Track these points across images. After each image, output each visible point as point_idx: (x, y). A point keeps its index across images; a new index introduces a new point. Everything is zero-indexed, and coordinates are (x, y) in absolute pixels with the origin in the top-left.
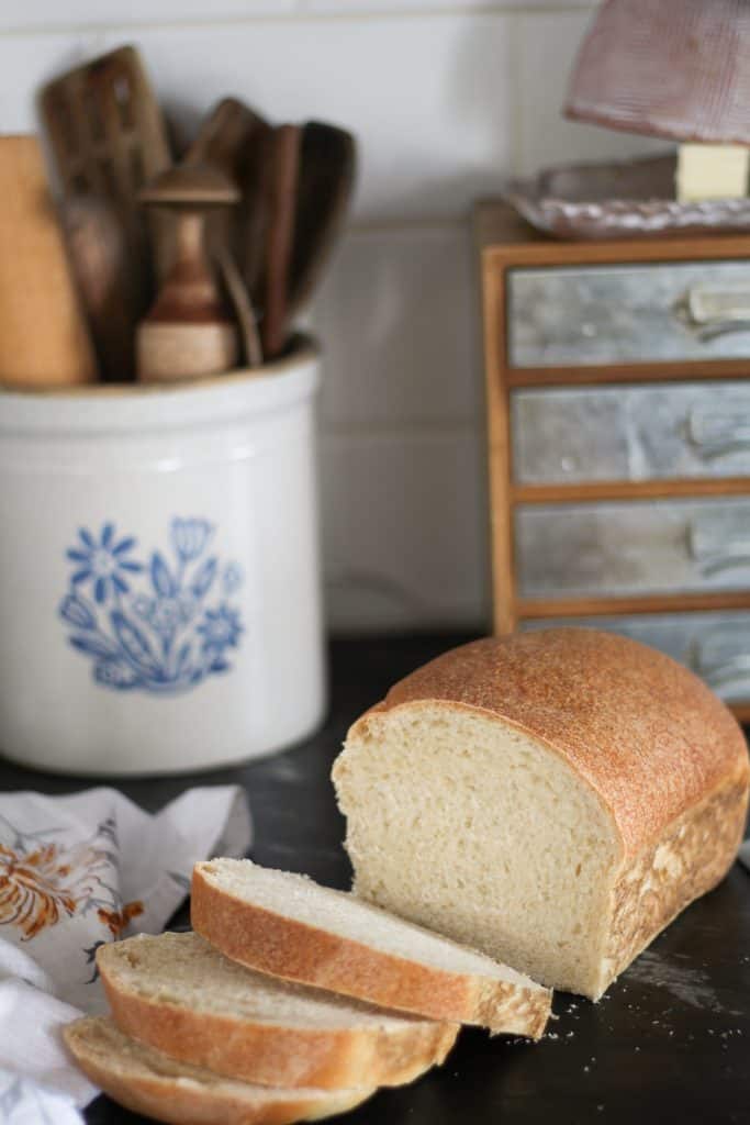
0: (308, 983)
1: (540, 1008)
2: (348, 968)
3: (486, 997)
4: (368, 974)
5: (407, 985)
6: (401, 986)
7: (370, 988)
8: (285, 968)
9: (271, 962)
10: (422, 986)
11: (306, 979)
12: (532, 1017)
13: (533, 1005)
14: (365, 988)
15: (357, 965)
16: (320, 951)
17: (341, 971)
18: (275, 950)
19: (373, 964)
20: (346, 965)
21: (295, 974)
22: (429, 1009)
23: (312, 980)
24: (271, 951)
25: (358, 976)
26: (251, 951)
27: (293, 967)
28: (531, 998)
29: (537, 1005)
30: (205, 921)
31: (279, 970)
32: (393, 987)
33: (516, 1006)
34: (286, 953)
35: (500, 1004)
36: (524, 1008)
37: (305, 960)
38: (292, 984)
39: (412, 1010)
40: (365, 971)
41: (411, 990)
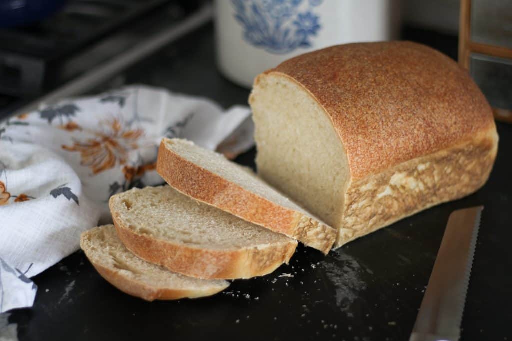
0: (209, 204)
1: (330, 238)
2: (232, 199)
3: (302, 225)
4: (240, 203)
5: (260, 210)
6: (257, 212)
7: (241, 210)
8: (199, 195)
9: (192, 190)
10: (268, 213)
11: (208, 202)
12: (325, 242)
13: (327, 235)
14: (238, 210)
15: (236, 197)
16: (217, 187)
17: (227, 199)
18: (195, 184)
19: (244, 198)
20: (230, 196)
21: (203, 198)
22: (270, 225)
23: (212, 202)
24: (193, 184)
25: (235, 203)
26: (182, 184)
27: (202, 194)
28: (326, 232)
29: (329, 236)
30: (162, 167)
31: (195, 195)
32: (253, 211)
33: (318, 233)
34: (200, 187)
35: (309, 231)
36: (322, 236)
37: (209, 192)
38: (201, 204)
39: (262, 225)
40: (240, 201)
41: (263, 215)
